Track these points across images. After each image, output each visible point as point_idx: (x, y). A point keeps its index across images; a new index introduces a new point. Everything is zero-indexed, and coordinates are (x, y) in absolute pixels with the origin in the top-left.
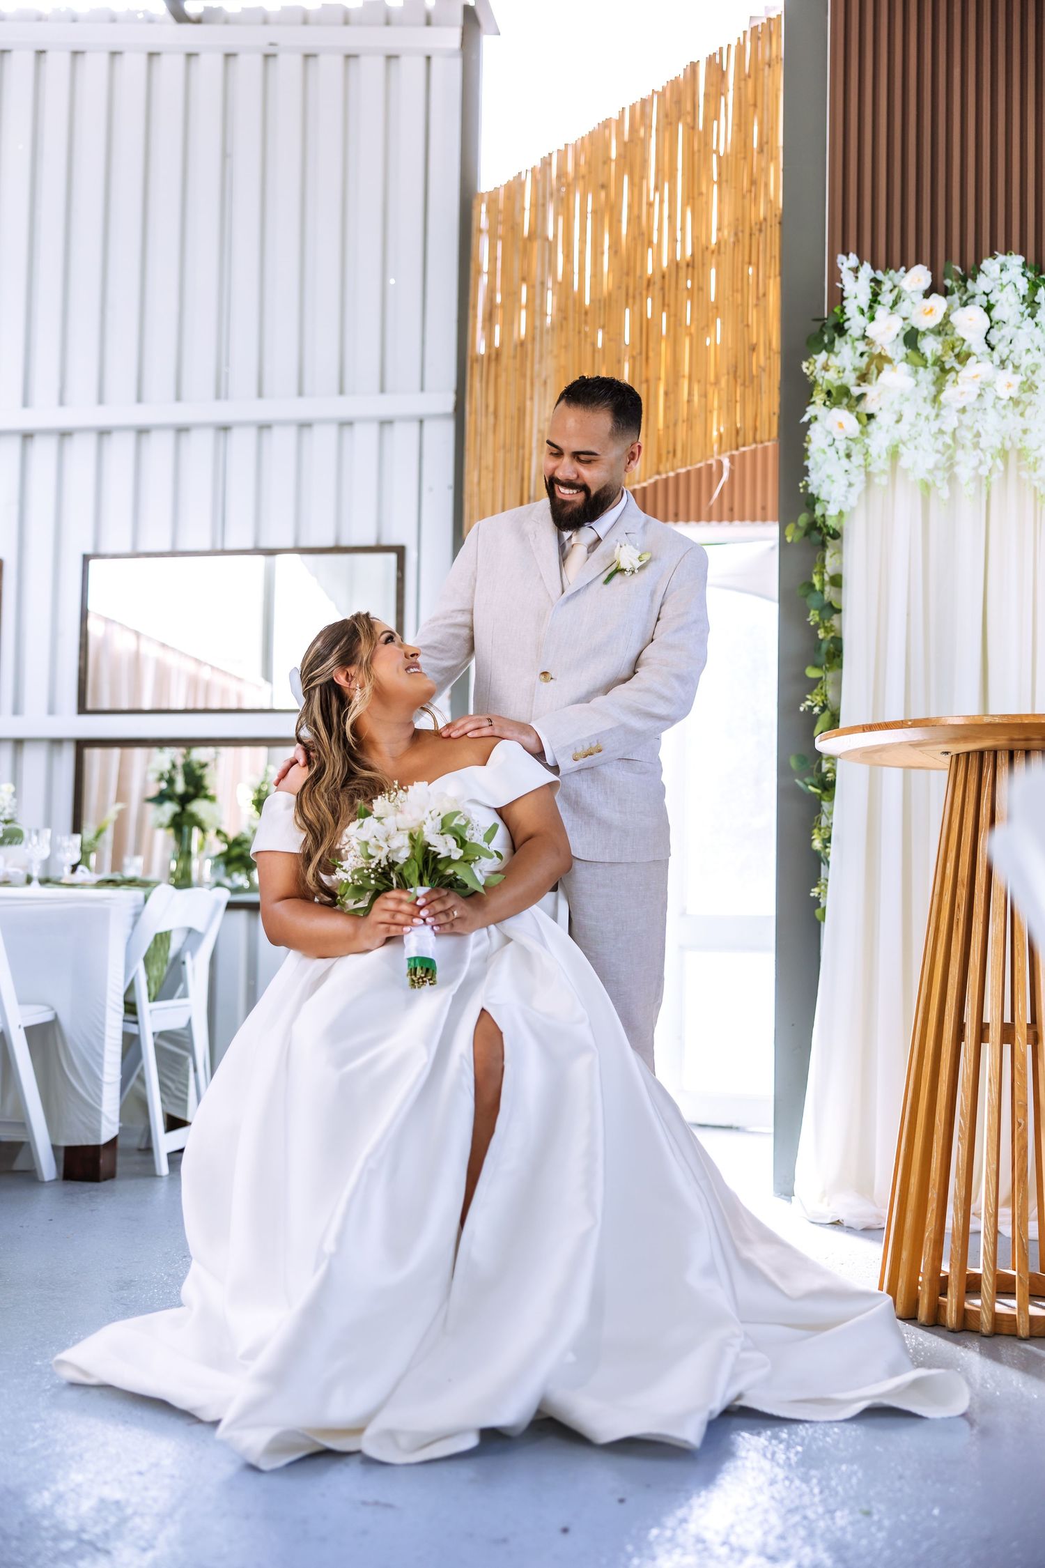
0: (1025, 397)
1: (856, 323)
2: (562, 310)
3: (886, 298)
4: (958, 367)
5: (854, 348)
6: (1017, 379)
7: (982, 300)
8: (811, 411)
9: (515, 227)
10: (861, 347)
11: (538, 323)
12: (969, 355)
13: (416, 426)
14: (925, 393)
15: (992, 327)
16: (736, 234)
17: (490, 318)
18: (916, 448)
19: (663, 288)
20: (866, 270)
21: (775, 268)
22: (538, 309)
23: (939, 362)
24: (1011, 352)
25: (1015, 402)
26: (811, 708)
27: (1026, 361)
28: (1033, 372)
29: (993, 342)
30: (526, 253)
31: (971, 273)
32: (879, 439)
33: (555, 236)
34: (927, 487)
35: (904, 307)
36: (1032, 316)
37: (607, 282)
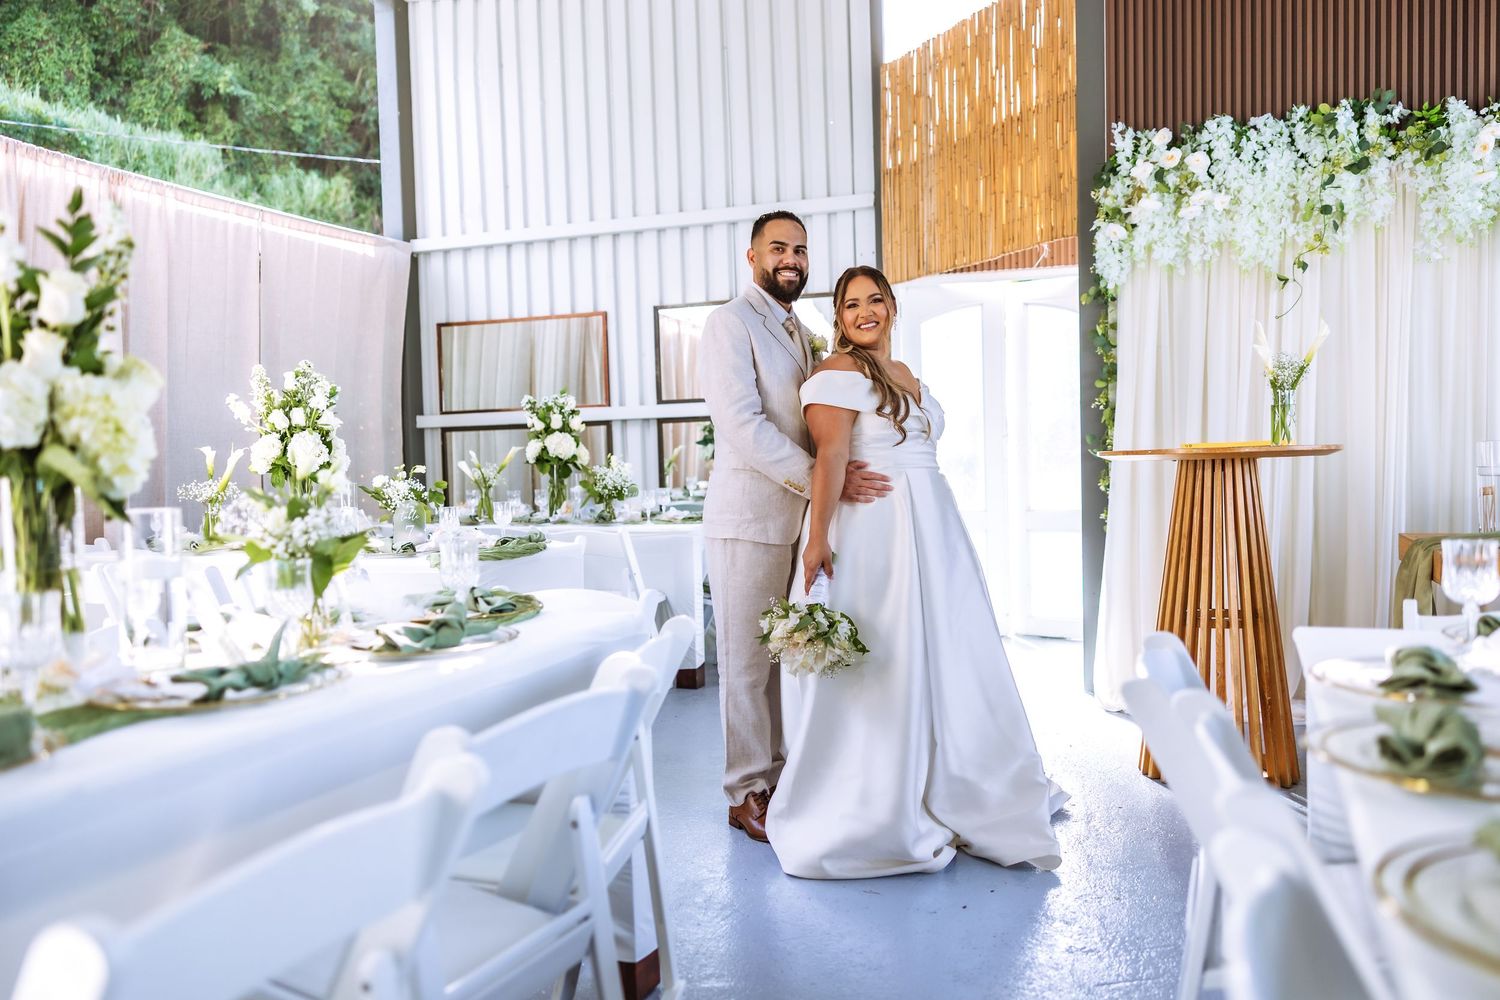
0: (1234, 208)
1: (1124, 167)
2: (939, 143)
3: (1143, 149)
4: (1189, 192)
5: (1123, 183)
6: (1229, 198)
7: (1206, 147)
8: (1097, 223)
9: (907, 88)
10: (1128, 181)
11: (924, 152)
12: (1197, 184)
13: (851, 215)
14: (1169, 210)
15: (1212, 164)
16: (1048, 101)
17: (894, 146)
18: (1163, 245)
19: (1003, 134)
20: (1130, 132)
21: (1073, 126)
22: (924, 142)
23: (1178, 189)
24: (1225, 179)
25: (1227, 212)
26: (1098, 406)
27: (1234, 186)
28: (1239, 192)
29: (1213, 173)
30: (915, 105)
31: (1198, 128)
32: (1141, 238)
33: (934, 95)
34: (1171, 268)
35: (1154, 156)
36: (1238, 155)
37: (968, 127)
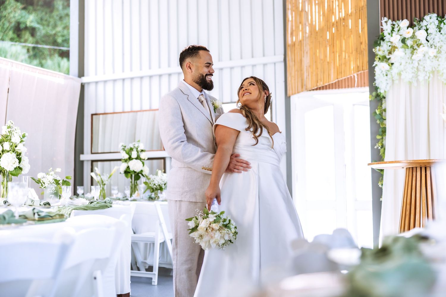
0: (438, 55)
1: (387, 37)
2: (311, 32)
3: (396, 29)
4: (417, 48)
5: (387, 45)
6: (436, 50)
7: (425, 28)
8: (375, 63)
9: (297, 8)
10: (389, 44)
11: (304, 35)
12: (421, 44)
13: (273, 65)
14: (408, 56)
15: (428, 35)
16: (356, 10)
17: (292, 34)
18: (406, 72)
19: (337, 26)
20: (390, 22)
21: (366, 21)
22: (304, 31)
23: (412, 47)
24: (434, 42)
25: (436, 57)
26: (378, 147)
27: (438, 45)
28: (441, 48)
29: (428, 39)
30: (300, 16)
31: (421, 20)
32: (395, 69)
33: (308, 11)
34: (410, 83)
35: (401, 32)
36: (440, 31)
37: (322, 24)
